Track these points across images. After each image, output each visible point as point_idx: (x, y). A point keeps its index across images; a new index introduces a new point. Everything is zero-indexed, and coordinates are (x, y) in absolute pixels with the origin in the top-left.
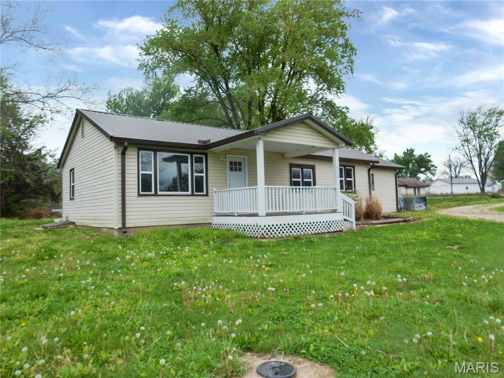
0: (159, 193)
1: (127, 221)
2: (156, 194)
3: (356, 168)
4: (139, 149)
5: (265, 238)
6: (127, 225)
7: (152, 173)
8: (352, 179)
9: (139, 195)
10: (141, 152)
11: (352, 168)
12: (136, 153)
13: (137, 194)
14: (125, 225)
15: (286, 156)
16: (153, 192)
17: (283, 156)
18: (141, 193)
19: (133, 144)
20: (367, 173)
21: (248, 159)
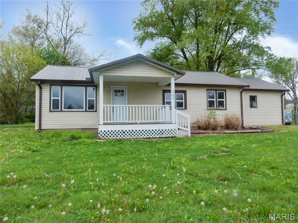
0: (63, 110)
1: (42, 126)
2: (61, 111)
3: (227, 91)
4: (51, 85)
5: (101, 139)
6: (42, 128)
7: (60, 98)
8: (224, 100)
9: (50, 111)
10: (52, 87)
11: (224, 92)
12: (49, 87)
13: (49, 111)
14: (41, 128)
15: (159, 85)
16: (60, 110)
17: (157, 85)
18: (52, 110)
19: (48, 82)
20: (240, 95)
21: (128, 88)
